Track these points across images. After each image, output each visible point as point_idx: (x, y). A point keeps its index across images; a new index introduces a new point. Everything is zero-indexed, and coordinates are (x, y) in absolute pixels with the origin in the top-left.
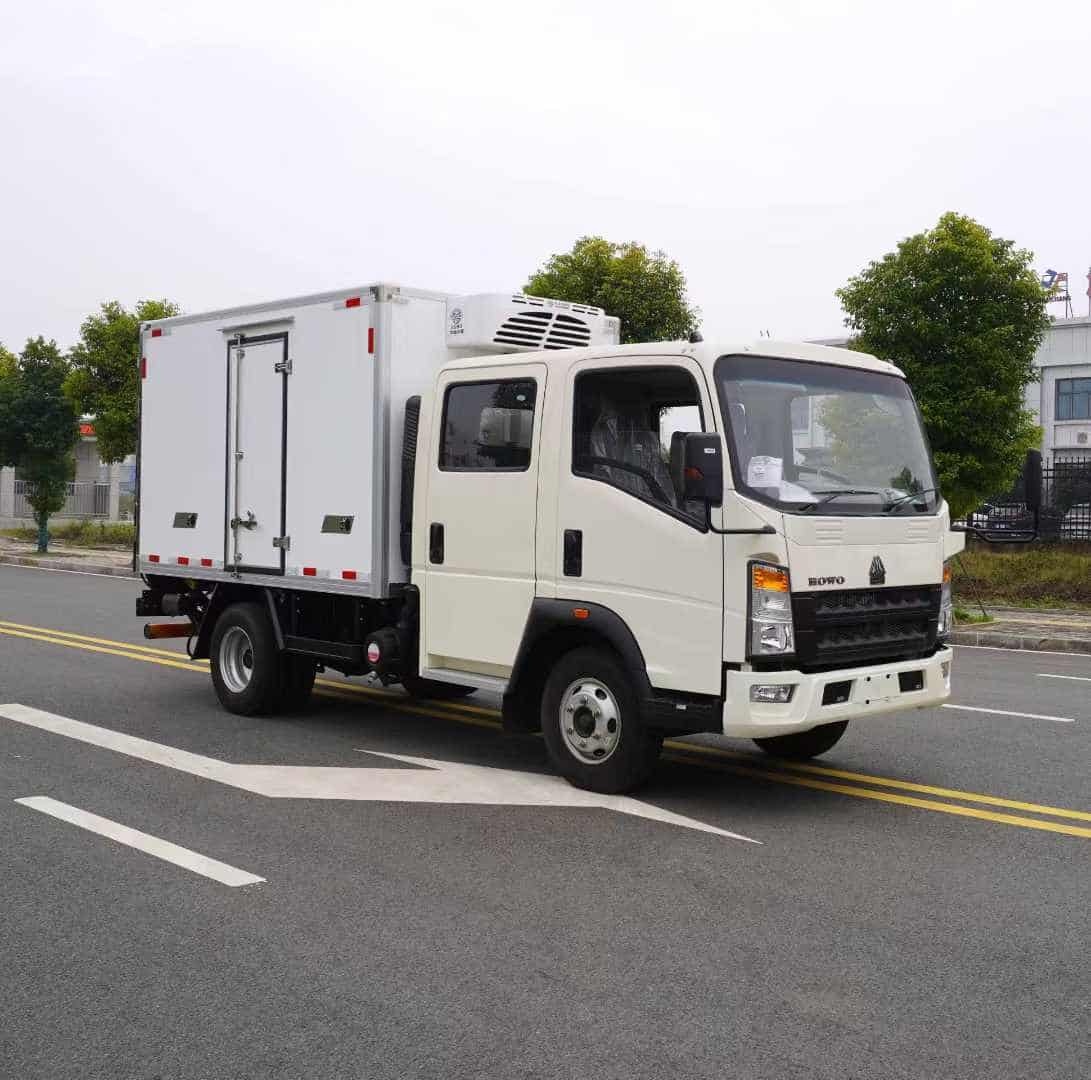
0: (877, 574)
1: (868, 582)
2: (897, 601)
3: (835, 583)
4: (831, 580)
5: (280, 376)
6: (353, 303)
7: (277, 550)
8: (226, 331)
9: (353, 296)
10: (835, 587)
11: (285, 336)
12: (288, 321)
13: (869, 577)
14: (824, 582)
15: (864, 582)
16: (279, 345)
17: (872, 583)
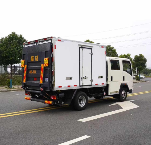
5: (91, 55)
6: (102, 47)
7: (91, 82)
8: (79, 45)
9: (102, 46)
11: (91, 49)
12: (92, 47)
16: (90, 50)
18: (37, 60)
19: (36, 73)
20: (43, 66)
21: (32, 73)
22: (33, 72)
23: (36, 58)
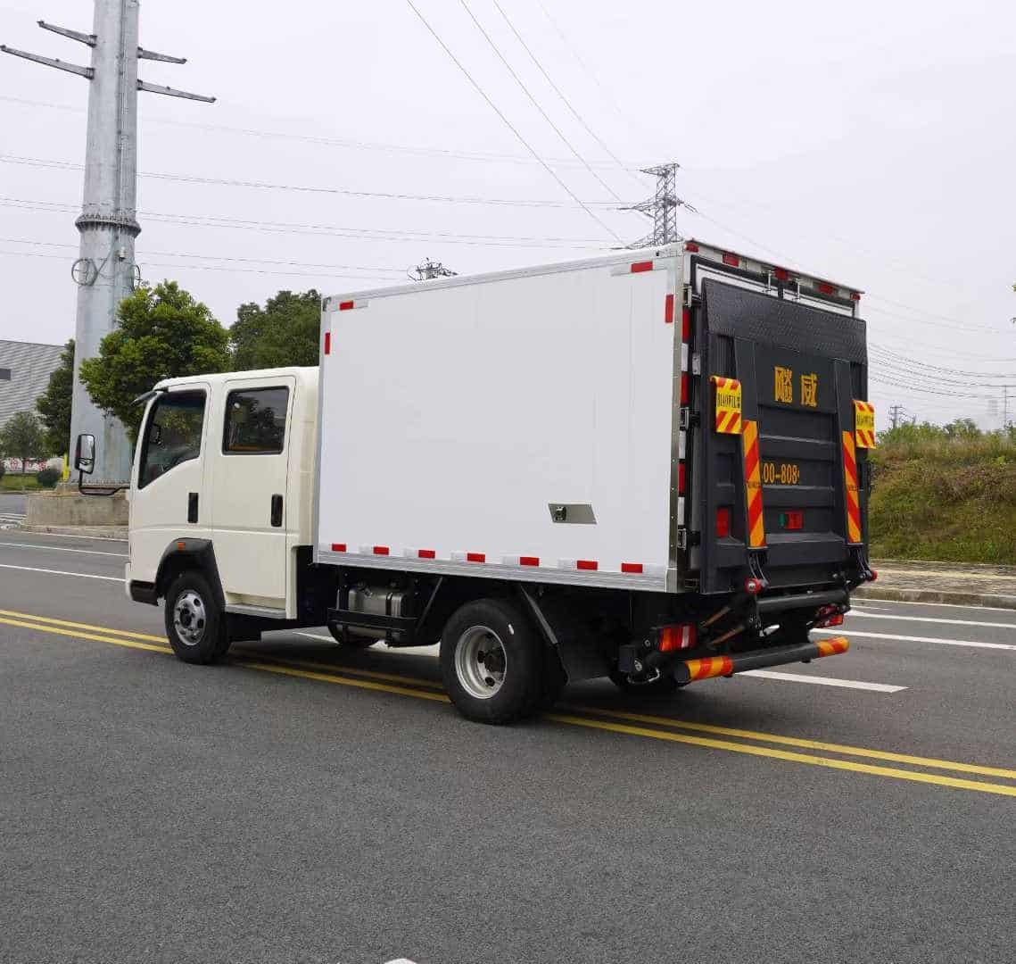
18: (814, 404)
19: (801, 481)
20: (853, 443)
21: (778, 481)
22: (778, 471)
23: (804, 389)
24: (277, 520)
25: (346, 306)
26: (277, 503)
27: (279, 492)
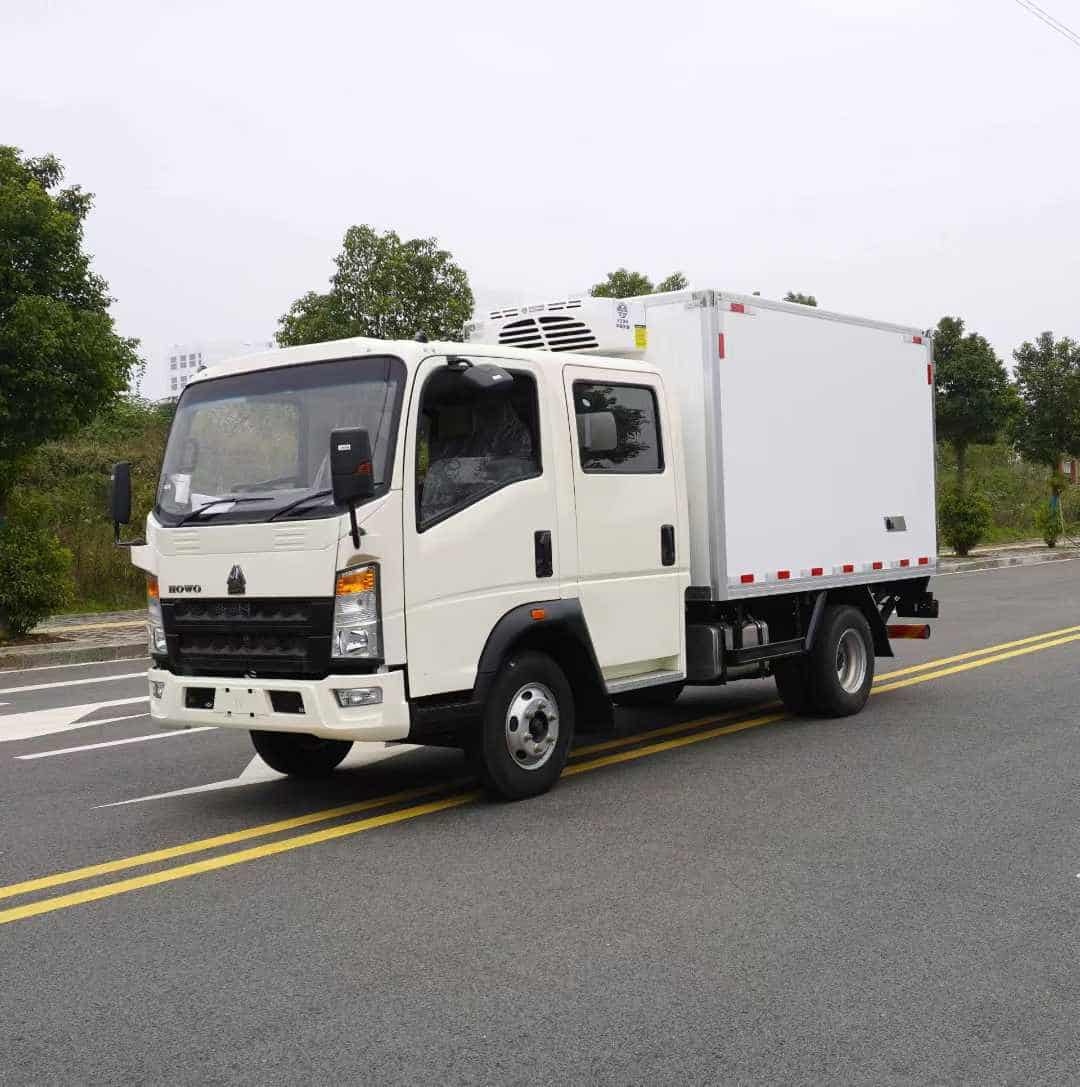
0: (236, 583)
1: (227, 591)
2: (268, 613)
3: (193, 591)
4: (189, 589)
10: (192, 595)
13: (227, 586)
14: (183, 589)
15: (222, 592)
17: (230, 593)
24: (668, 558)
25: (737, 308)
26: (667, 535)
27: (668, 522)
